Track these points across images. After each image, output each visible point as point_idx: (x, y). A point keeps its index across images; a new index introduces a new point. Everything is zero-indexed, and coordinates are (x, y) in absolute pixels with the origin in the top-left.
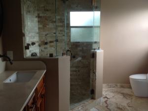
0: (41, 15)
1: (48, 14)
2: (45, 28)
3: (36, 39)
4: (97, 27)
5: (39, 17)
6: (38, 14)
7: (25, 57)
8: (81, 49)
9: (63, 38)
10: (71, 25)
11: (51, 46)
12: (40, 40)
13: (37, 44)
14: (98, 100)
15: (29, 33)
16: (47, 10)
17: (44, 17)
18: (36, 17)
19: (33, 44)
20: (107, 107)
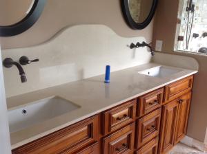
19: (205, 35)
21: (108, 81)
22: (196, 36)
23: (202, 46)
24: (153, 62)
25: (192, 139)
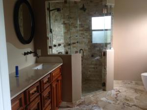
0: (66, 22)
1: (72, 21)
2: (69, 32)
3: (62, 41)
4: (109, 30)
5: (64, 24)
6: (64, 22)
7: (48, 54)
8: (98, 49)
9: (84, 40)
10: (93, 29)
11: (74, 47)
12: (65, 42)
13: (62, 45)
14: (109, 92)
15: (56, 37)
16: (71, 18)
17: (68, 23)
18: (62, 24)
19: (59, 45)
20: (116, 98)
21: (18, 75)
22: (55, 46)
23: (59, 51)
24: (37, 62)
25: (65, 102)
